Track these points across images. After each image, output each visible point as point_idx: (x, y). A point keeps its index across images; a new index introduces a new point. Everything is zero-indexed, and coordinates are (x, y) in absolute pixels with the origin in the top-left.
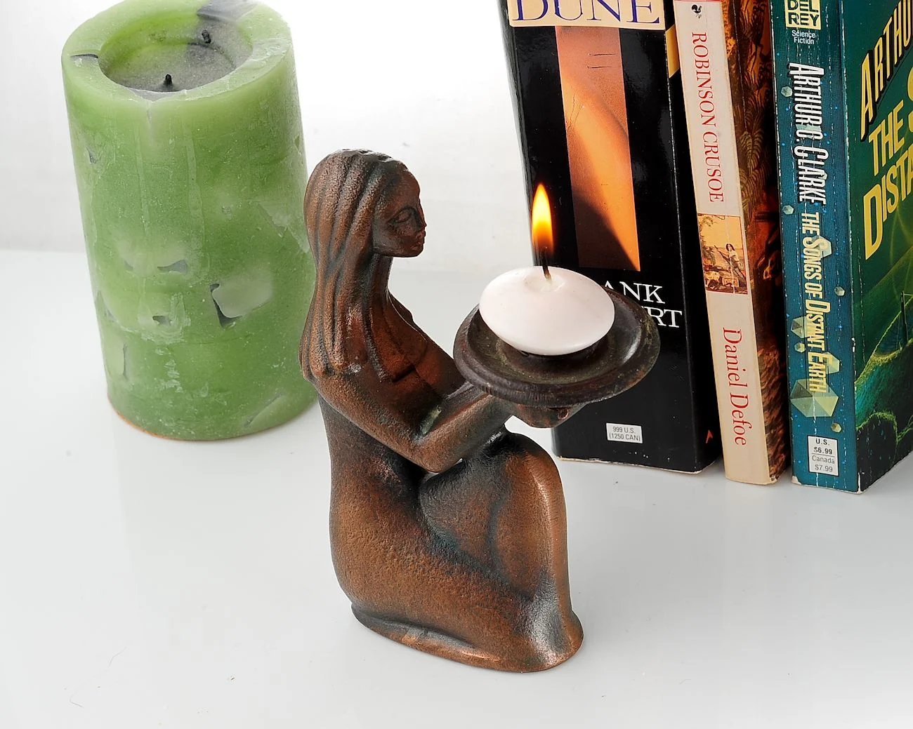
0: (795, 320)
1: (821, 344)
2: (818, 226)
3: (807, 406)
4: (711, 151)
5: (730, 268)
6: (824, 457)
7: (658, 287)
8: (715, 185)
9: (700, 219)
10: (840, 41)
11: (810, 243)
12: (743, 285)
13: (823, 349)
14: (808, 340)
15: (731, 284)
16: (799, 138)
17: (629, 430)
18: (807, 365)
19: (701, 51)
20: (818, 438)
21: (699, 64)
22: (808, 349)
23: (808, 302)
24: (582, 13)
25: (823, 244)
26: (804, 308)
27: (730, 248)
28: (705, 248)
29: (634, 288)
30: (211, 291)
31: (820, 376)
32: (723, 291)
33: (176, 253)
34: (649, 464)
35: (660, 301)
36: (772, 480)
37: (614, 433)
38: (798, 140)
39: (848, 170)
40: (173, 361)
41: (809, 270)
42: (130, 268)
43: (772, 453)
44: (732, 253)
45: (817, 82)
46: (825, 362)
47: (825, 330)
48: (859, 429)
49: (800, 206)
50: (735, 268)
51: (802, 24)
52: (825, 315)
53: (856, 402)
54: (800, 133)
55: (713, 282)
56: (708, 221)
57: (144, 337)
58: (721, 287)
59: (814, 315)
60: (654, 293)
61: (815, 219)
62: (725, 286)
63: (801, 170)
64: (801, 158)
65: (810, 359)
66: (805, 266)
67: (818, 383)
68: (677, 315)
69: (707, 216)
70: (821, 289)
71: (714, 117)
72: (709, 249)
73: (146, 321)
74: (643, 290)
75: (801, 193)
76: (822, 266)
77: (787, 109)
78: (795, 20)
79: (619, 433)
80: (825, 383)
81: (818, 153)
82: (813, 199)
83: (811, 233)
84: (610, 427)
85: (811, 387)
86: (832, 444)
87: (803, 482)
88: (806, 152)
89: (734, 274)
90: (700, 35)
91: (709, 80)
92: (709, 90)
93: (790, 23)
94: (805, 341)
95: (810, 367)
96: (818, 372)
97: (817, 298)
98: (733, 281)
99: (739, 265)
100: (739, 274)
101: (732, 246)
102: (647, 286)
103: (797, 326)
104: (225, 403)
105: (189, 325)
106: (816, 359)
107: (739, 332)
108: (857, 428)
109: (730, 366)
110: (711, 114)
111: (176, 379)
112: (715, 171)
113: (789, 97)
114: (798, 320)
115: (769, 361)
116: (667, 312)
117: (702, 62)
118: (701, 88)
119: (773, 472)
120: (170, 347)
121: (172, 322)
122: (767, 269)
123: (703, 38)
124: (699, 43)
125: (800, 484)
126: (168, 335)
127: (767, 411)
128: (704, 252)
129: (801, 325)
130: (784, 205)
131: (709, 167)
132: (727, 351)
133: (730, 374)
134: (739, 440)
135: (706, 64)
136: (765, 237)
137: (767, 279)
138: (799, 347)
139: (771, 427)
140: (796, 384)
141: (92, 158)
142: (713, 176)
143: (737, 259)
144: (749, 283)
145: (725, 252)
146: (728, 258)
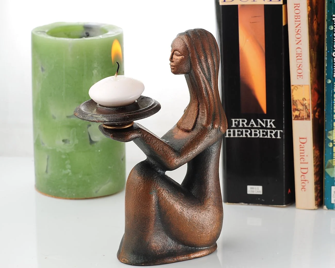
3: (332, 172)
4: (299, 56)
5: (303, 109)
7: (273, 120)
8: (300, 71)
9: (292, 88)
12: (309, 116)
14: (334, 141)
15: (303, 116)
17: (257, 188)
18: (333, 153)
19: (297, 11)
21: (296, 17)
22: (333, 145)
26: (333, 126)
27: (304, 100)
28: (293, 101)
29: (263, 122)
30: (88, 128)
32: (300, 120)
34: (264, 204)
35: (274, 127)
36: (316, 207)
37: (250, 190)
38: (334, 49)
40: (69, 160)
42: (54, 118)
43: (316, 194)
44: (305, 102)
49: (334, 79)
50: (306, 108)
56: (296, 88)
57: (58, 150)
58: (300, 118)
60: (271, 123)
62: (301, 117)
65: (334, 150)
68: (280, 132)
69: (295, 86)
71: (300, 41)
72: (295, 101)
73: (59, 143)
74: (267, 122)
75: (334, 73)
77: (331, 36)
79: (253, 190)
84: (249, 187)
85: (334, 163)
87: (329, 208)
89: (305, 111)
91: (300, 24)
92: (300, 28)
94: (332, 142)
99: (308, 107)
100: (307, 111)
101: (305, 99)
102: (269, 120)
103: (330, 135)
104: (89, 181)
105: (77, 143)
107: (306, 138)
109: (302, 154)
110: (300, 39)
111: (69, 169)
112: (300, 65)
113: (332, 30)
114: (330, 132)
115: (316, 154)
116: (276, 132)
117: (297, 16)
118: (296, 28)
119: (316, 204)
120: (68, 154)
121: (70, 142)
122: (317, 114)
123: (298, 5)
124: (297, 8)
125: (327, 209)
126: (68, 148)
127: (315, 175)
128: (293, 103)
129: (331, 134)
130: (327, 79)
131: (298, 63)
132: (300, 148)
133: (301, 158)
134: (303, 189)
135: (299, 17)
136: (317, 99)
137: (317, 118)
138: (330, 144)
139: (316, 183)
140: (328, 162)
141: (43, 70)
142: (299, 68)
143: (307, 105)
144: (311, 115)
145: (302, 102)
146: (303, 104)
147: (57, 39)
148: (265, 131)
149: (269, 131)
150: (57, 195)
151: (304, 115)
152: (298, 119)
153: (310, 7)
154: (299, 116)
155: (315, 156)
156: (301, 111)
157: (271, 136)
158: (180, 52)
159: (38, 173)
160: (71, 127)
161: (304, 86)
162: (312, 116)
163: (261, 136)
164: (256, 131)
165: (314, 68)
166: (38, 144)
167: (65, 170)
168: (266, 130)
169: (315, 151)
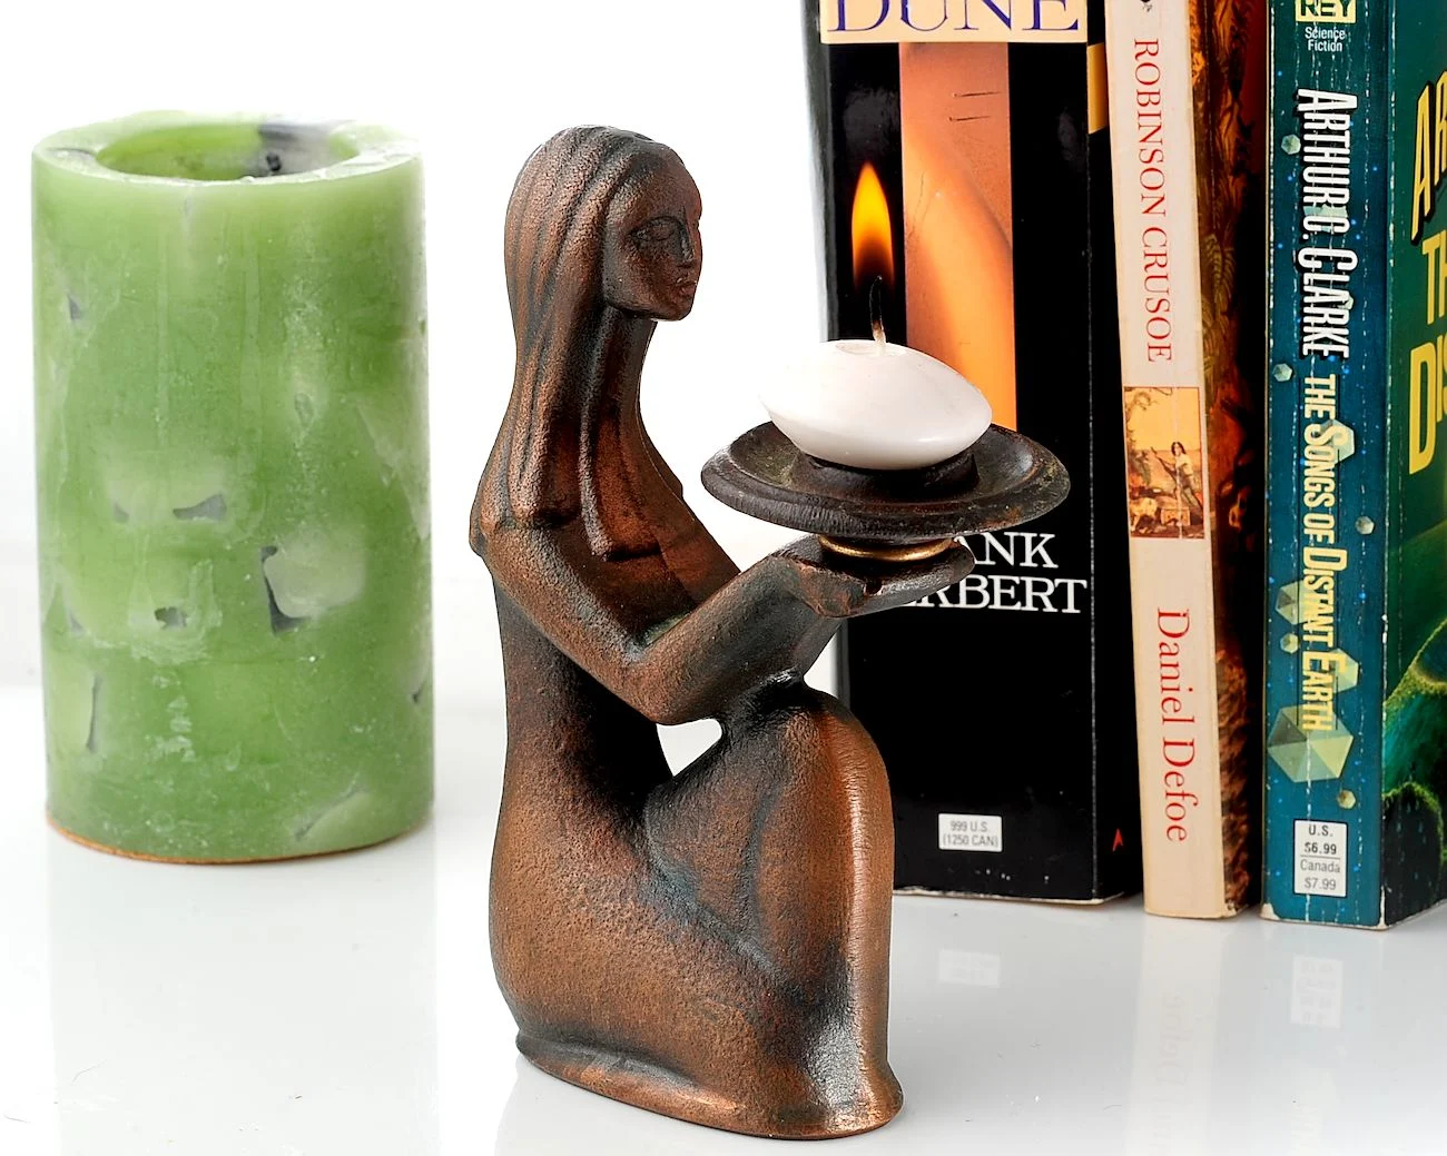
0: (1284, 589)
1: (1325, 634)
2: (1333, 401)
3: (1297, 760)
4: (1156, 262)
5: (1175, 489)
6: (1321, 861)
7: (1047, 537)
8: (1158, 328)
9: (1127, 398)
10: (1387, 41)
11: (1317, 435)
12: (1197, 521)
13: (1331, 645)
14: (1305, 627)
15: (1175, 521)
16: (1308, 232)
17: (980, 827)
18: (1300, 677)
19: (1148, 74)
20: (1313, 823)
21: (1144, 99)
22: (1303, 645)
23: (1308, 552)
24: (946, 18)
25: (1340, 435)
26: (1301, 565)
27: (1177, 450)
28: (1133, 453)
29: (1005, 542)
30: (263, 560)
31: (1322, 698)
32: (1163, 534)
33: (209, 480)
34: (1011, 892)
35: (1049, 564)
36: (1229, 908)
37: (952, 833)
38: (1306, 237)
39: (1389, 288)
40: (183, 698)
41: (1313, 488)
42: (122, 516)
43: (1230, 855)
44: (1181, 460)
45: (1343, 122)
46: (1332, 669)
47: (1337, 605)
48: (1388, 799)
49: (1301, 365)
50: (1185, 487)
51: (1323, 14)
52: (1337, 575)
53: (1384, 743)
54: (1310, 223)
55: (1145, 520)
56: (1143, 400)
57: (137, 653)
58: (1159, 528)
59: (1317, 577)
60: (1040, 548)
61: (1327, 387)
62: (1165, 524)
63: (1309, 294)
64: (1309, 270)
65: (1306, 665)
66: (1307, 482)
67: (1316, 713)
68: (1077, 586)
69: (1141, 390)
70: (1332, 524)
71: (1163, 199)
72: (1140, 455)
73: (142, 623)
74: (1020, 542)
75: (1306, 339)
76: (1337, 480)
77: (1290, 178)
78: (1312, 8)
79: (962, 832)
80: (1331, 712)
81: (1338, 259)
82: (1326, 348)
83: (1320, 415)
84: (945, 820)
85: (1306, 722)
86: (1338, 832)
87: (1283, 914)
88: (1318, 258)
89: (1183, 500)
90: (1147, 43)
91: (1159, 127)
92: (1158, 146)
93: (1303, 13)
94: (1299, 630)
95: (1305, 682)
96: (1319, 690)
97: (1324, 544)
98: (1180, 514)
99: (1192, 483)
100: (1192, 499)
101: (1181, 446)
102: (1029, 537)
103: (1287, 601)
104: (267, 786)
105: (219, 624)
106: (1316, 665)
107: (1184, 615)
108: (1383, 795)
109: (1167, 683)
110: (1159, 193)
111: (185, 735)
112: (1160, 302)
113: (1294, 155)
114: (1289, 589)
115: (1232, 682)
116: (1061, 584)
117: (1149, 94)
118: (1144, 145)
119: (1230, 895)
120: (179, 671)
121: (188, 620)
122: (1235, 510)
123: (1152, 48)
124: (1146, 58)
125: (1277, 918)
126: (178, 645)
127: (1225, 773)
128: (1130, 462)
129: (1294, 598)
130: (1275, 363)
131: (1150, 295)
132: (1162, 654)
133: (1166, 700)
134: (1174, 833)
135: (1155, 98)
136: (1234, 449)
137: (1234, 529)
138: (1288, 642)
139: (1230, 806)
140: (1279, 716)
141: (74, 311)
142: (1157, 313)
143: (1188, 471)
144: (1208, 517)
145: (1168, 458)
146: (1173, 469)
147: (135, 180)
148: (1013, 583)
149: (1029, 581)
150: (136, 847)
151: (1178, 516)
152: (1151, 535)
153: (1204, 55)
154: (1159, 521)
155: (1227, 691)
156: (1166, 499)
157: (1038, 602)
159: (58, 752)
160: (191, 555)
161: (1175, 390)
162: (1211, 519)
163: (997, 605)
164: (978, 583)
165: (1223, 313)
166: (57, 628)
167: (167, 738)
168: (1016, 579)
169: (1227, 670)
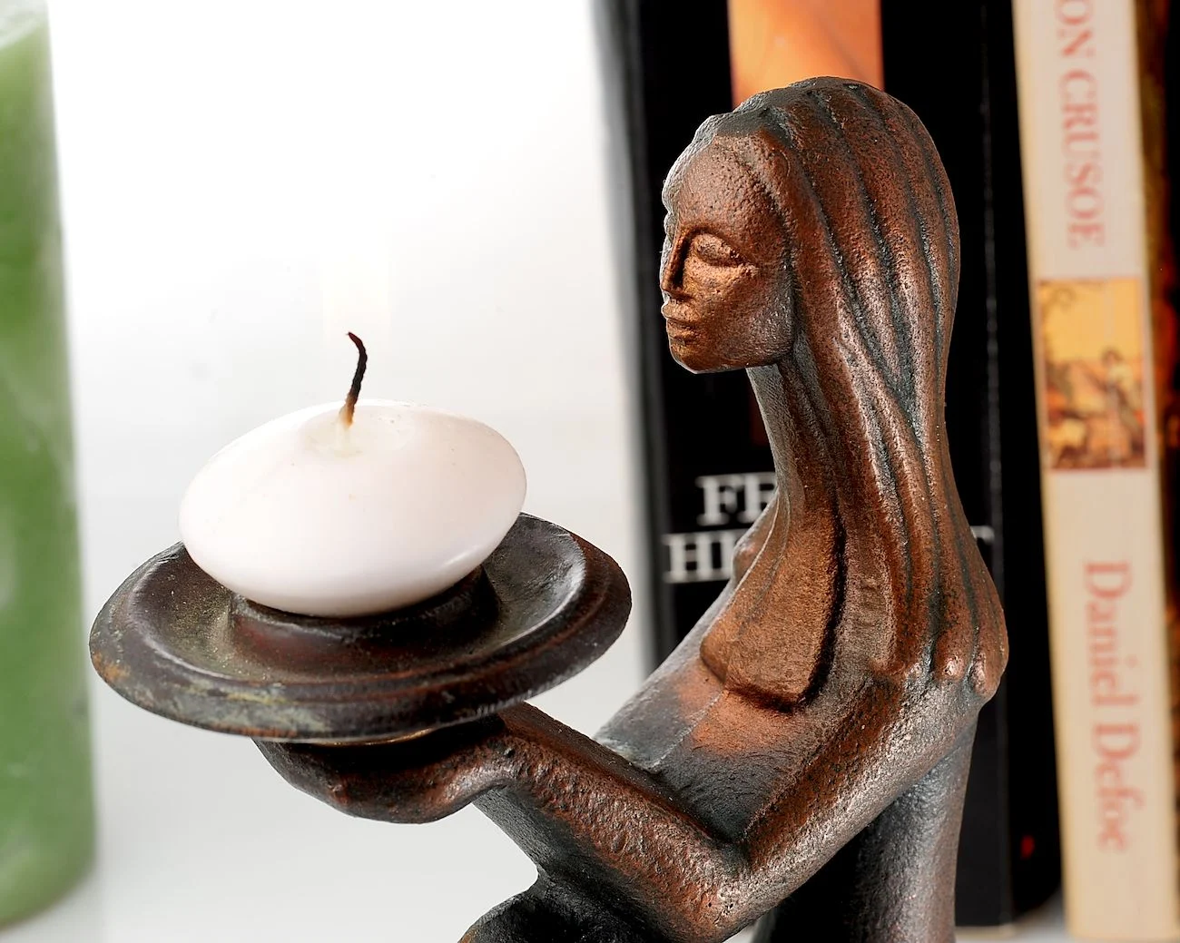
4: (1079, 116)
5: (1108, 409)
9: (1040, 296)
12: (1137, 448)
15: (1108, 448)
27: (1111, 359)
28: (1051, 366)
32: (1090, 467)
44: (1117, 371)
50: (1122, 406)
55: (1066, 449)
56: (1063, 297)
58: (1087, 460)
62: (1096, 454)
69: (1057, 286)
72: (1057, 367)
98: (1115, 440)
99: (1130, 401)
101: (1114, 353)
128: (1048, 377)
131: (1073, 163)
142: (1082, 182)
143: (1128, 385)
144: (1152, 443)
145: (1099, 370)
146: (1104, 384)
151: (1113, 443)
152: (1078, 468)
154: (1086, 450)
156: (1096, 422)
158: (727, 241)
161: (1107, 284)
